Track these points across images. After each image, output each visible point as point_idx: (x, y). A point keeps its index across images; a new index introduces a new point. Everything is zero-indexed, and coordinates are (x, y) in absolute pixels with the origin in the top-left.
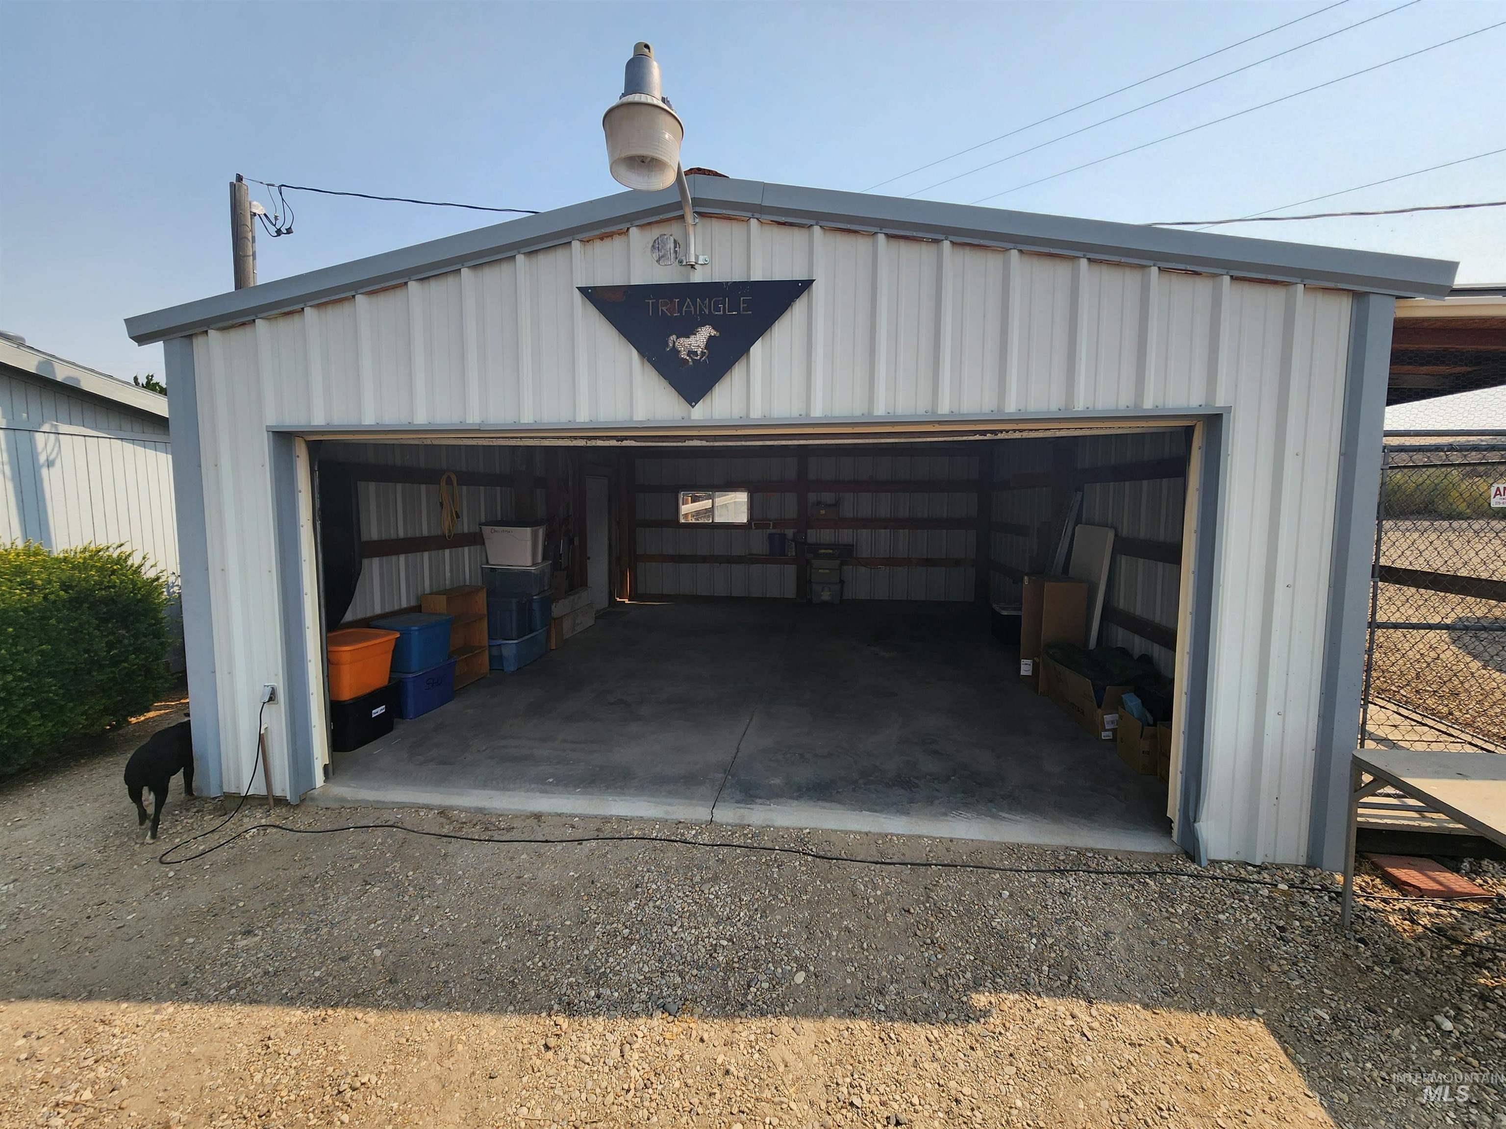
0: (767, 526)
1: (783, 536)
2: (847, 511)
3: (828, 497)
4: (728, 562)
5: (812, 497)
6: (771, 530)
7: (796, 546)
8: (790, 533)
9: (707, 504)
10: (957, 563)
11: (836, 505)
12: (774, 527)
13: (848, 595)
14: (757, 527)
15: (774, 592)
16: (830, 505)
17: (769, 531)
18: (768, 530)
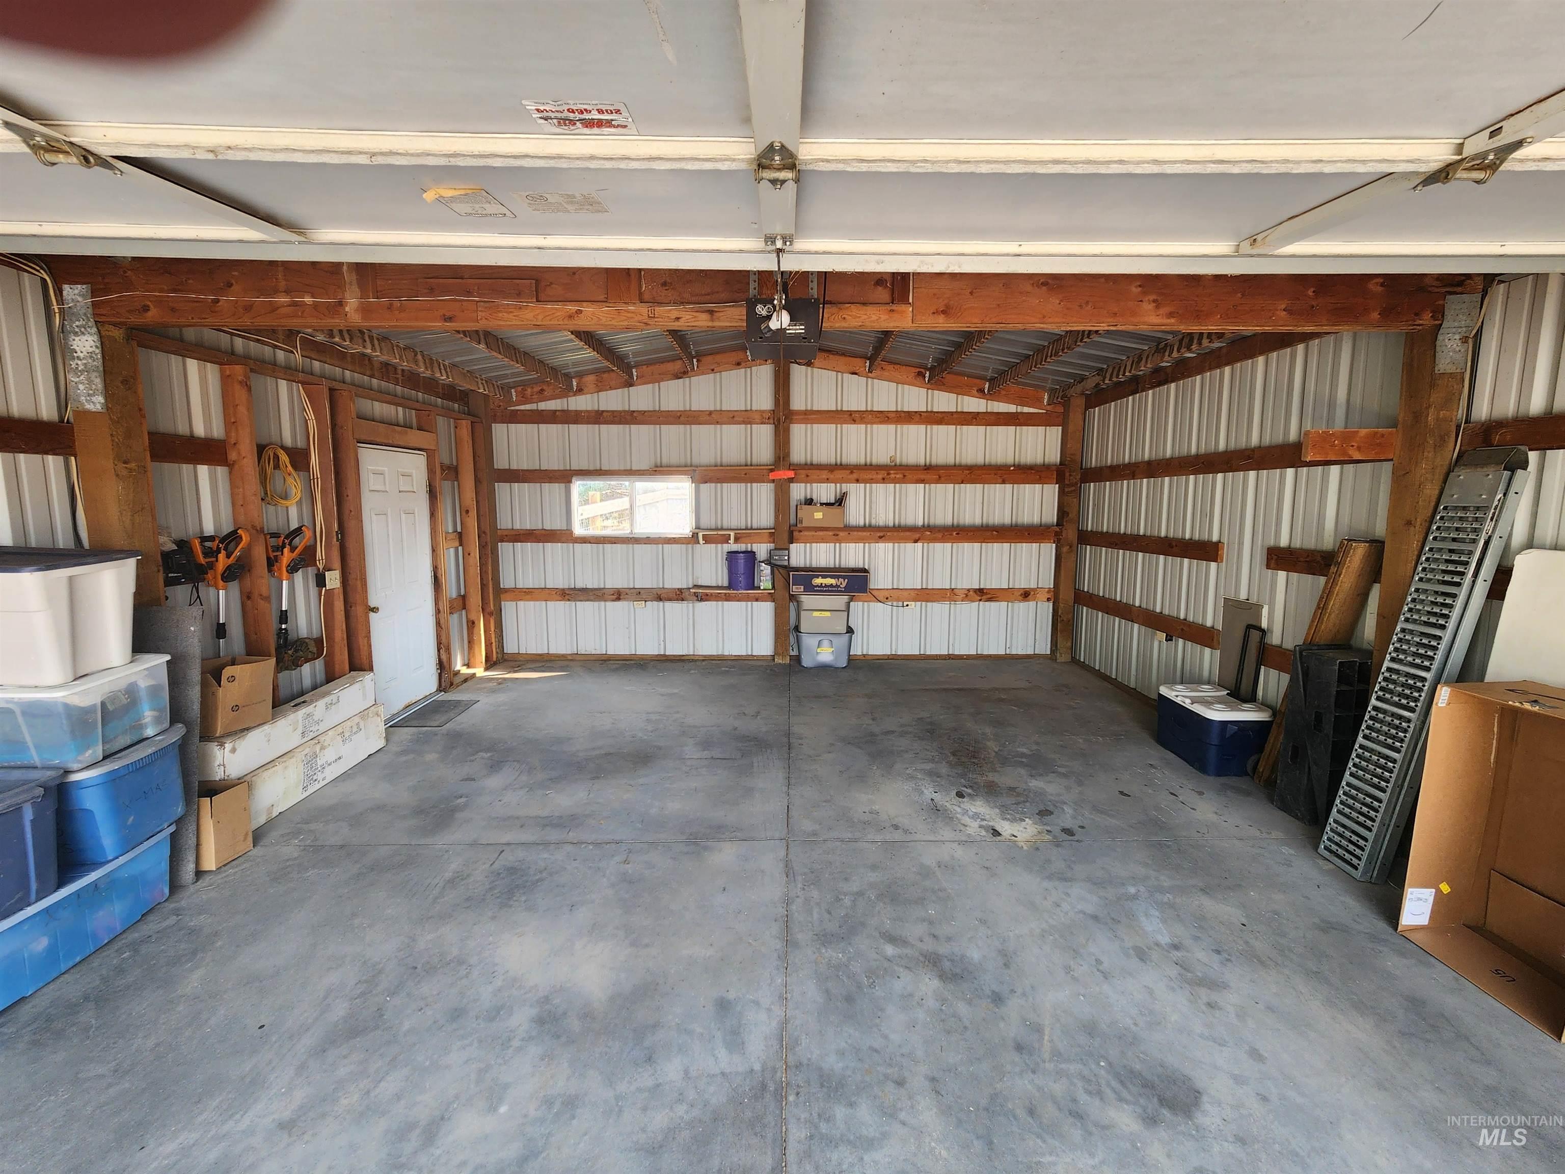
0: (726, 539)
1: (751, 555)
2: (855, 514)
3: (825, 492)
4: (659, 598)
5: (798, 491)
6: (733, 546)
7: (772, 573)
8: (762, 550)
9: (622, 503)
10: (1026, 595)
11: (840, 501)
12: (737, 540)
13: (857, 650)
14: (708, 540)
15: (735, 648)
16: (827, 504)
17: (727, 548)
18: (725, 546)
